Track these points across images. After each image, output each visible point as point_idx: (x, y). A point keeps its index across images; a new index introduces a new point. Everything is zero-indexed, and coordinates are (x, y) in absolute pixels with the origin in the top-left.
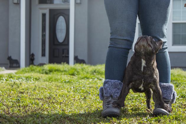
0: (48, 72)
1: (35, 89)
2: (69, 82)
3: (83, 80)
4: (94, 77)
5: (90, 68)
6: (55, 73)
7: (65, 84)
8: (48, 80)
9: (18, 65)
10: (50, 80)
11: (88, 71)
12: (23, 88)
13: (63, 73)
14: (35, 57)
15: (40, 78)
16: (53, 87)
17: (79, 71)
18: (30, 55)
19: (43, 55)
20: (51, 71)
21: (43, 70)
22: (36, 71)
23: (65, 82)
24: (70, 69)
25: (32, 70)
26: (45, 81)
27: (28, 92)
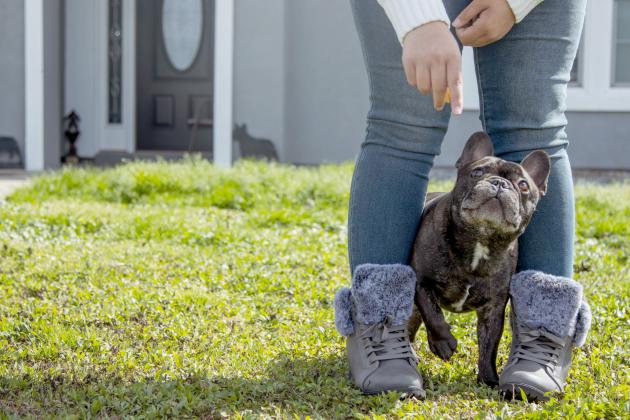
0: (134, 194)
1: (82, 278)
2: (212, 241)
3: (266, 232)
4: (308, 221)
5: (293, 180)
6: (159, 198)
7: (197, 248)
8: (133, 233)
9: (16, 159)
10: (139, 231)
11: (287, 192)
12: (40, 269)
13: (191, 200)
14: (83, 126)
15: (101, 224)
16: (153, 266)
17: (251, 191)
18: (63, 119)
19: (114, 118)
20: (142, 191)
21: (114, 186)
22: (86, 190)
23: (199, 242)
24: (215, 183)
25: (73, 187)
26: (121, 236)
27: (56, 292)
